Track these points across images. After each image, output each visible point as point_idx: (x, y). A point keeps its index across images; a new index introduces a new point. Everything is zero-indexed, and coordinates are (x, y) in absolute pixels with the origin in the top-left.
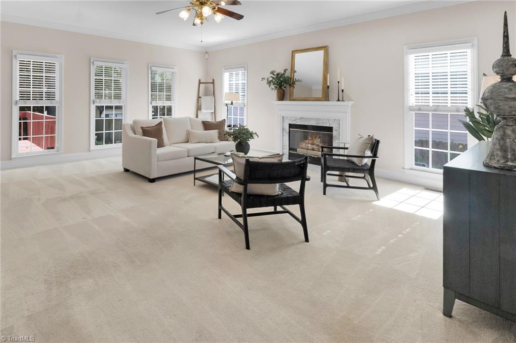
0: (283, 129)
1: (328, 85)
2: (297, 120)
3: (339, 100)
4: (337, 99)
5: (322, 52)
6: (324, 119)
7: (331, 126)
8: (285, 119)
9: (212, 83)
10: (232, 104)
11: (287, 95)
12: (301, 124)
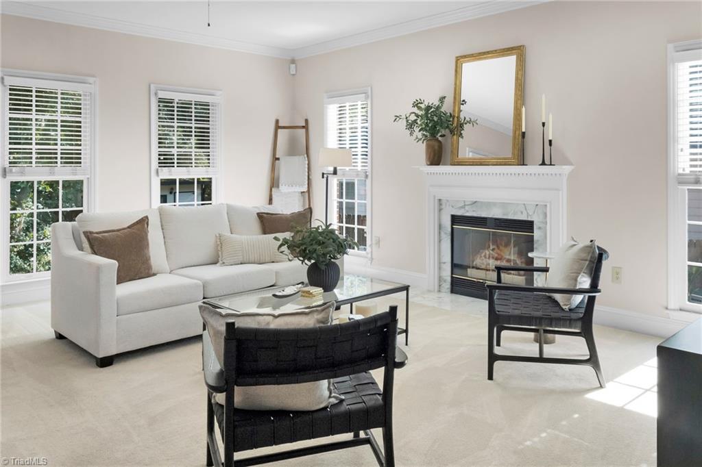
0: (440, 227)
1: (524, 130)
2: (467, 208)
3: (543, 163)
4: (541, 162)
5: (512, 60)
6: (518, 204)
7: (529, 219)
8: (443, 206)
9: (303, 127)
10: (335, 172)
11: (447, 155)
12: (475, 215)
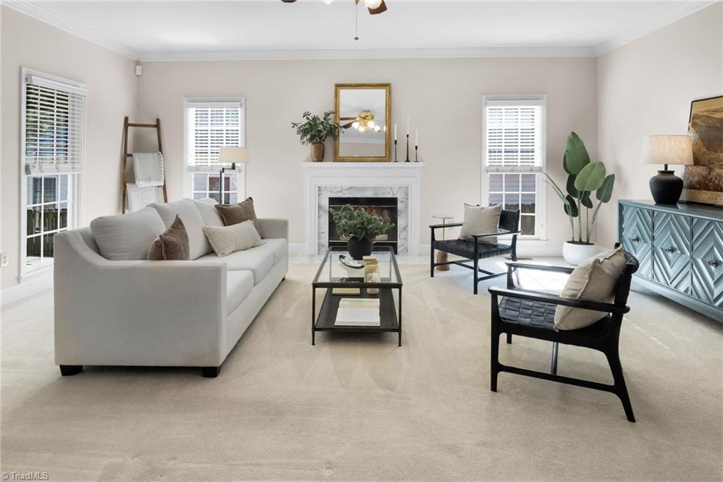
0: (320, 207)
1: (396, 139)
2: (344, 192)
3: (408, 161)
4: (405, 160)
5: (383, 92)
6: (385, 188)
7: (394, 197)
8: (323, 192)
9: (155, 126)
10: (233, 167)
11: (329, 151)
12: (351, 196)
